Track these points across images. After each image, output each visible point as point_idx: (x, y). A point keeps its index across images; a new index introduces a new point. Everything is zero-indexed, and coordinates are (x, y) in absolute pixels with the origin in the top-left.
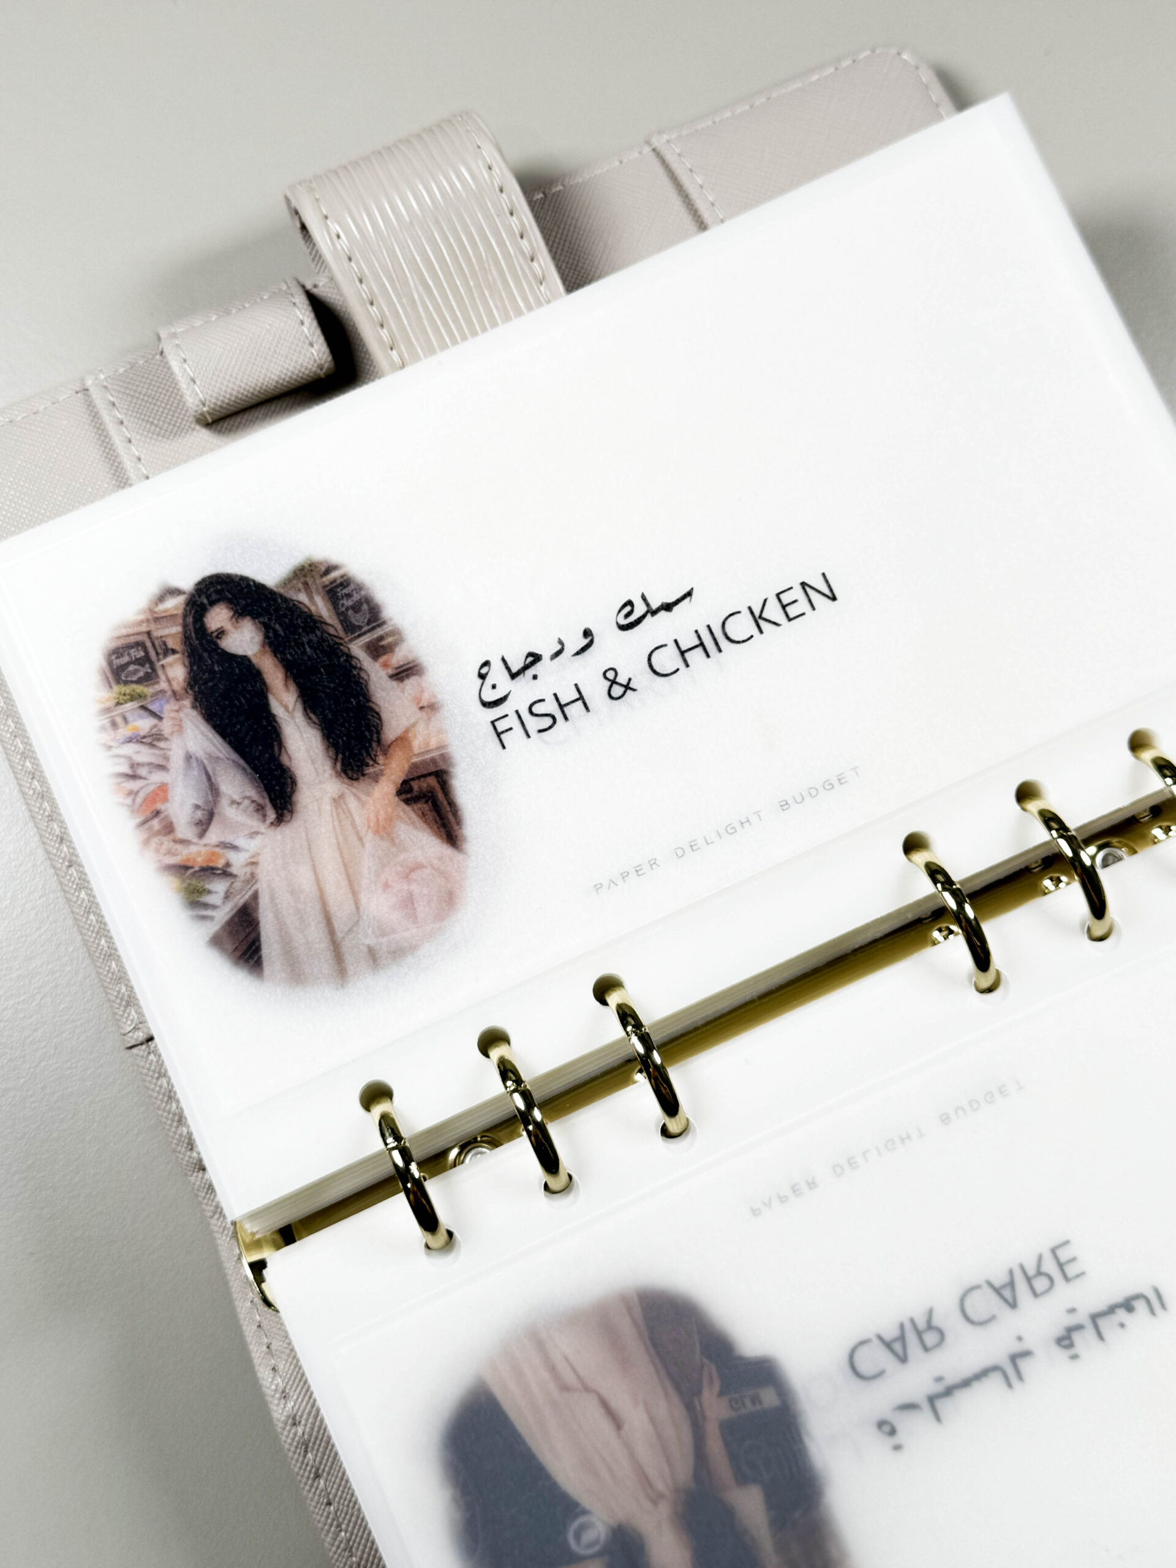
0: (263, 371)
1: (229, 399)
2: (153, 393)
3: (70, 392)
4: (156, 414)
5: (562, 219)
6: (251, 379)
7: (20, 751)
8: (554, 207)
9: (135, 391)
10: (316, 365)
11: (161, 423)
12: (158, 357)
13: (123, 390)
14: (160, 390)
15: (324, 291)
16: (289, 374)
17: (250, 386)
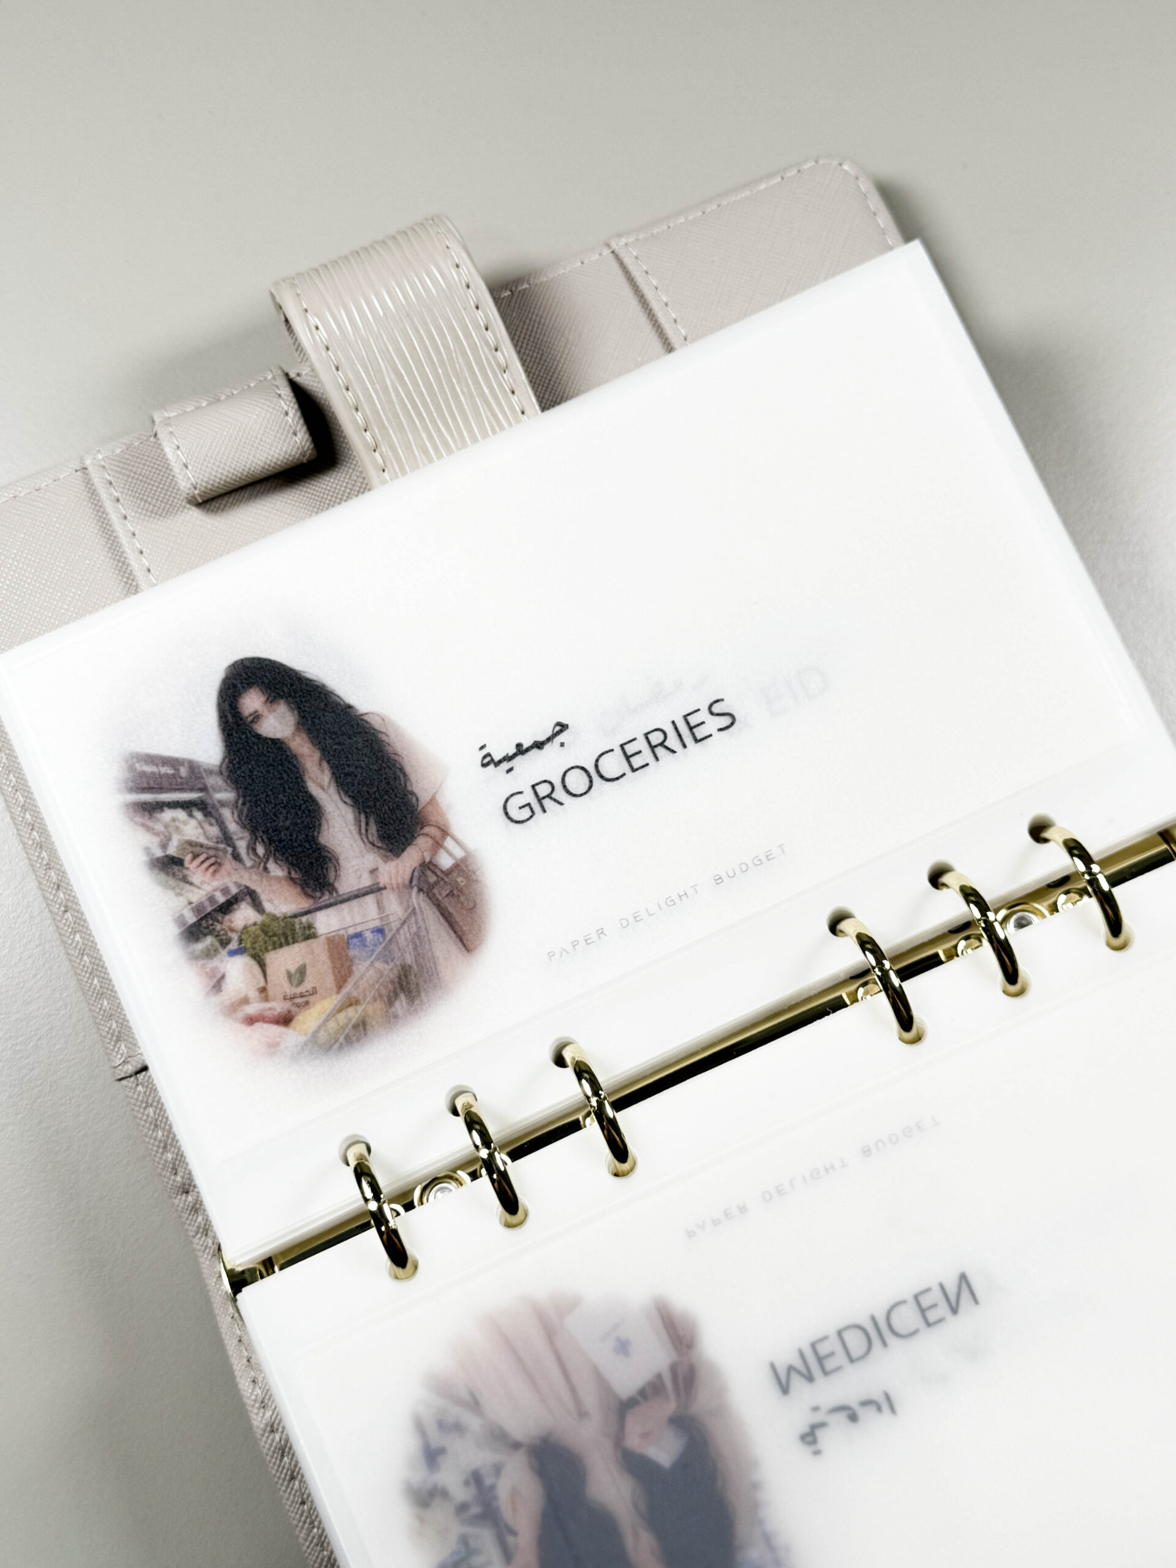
0: (251, 458)
1: (219, 483)
2: (148, 473)
3: (70, 470)
4: (150, 493)
5: (528, 315)
6: (239, 465)
7: (21, 804)
8: (520, 304)
9: (131, 471)
10: (299, 452)
11: (154, 501)
12: (152, 439)
13: (119, 470)
14: (154, 470)
15: (305, 380)
16: (274, 460)
17: (238, 472)
